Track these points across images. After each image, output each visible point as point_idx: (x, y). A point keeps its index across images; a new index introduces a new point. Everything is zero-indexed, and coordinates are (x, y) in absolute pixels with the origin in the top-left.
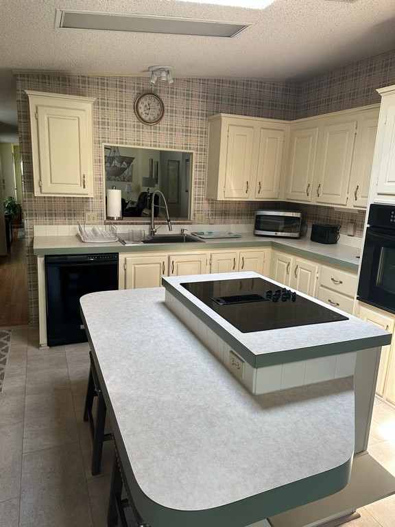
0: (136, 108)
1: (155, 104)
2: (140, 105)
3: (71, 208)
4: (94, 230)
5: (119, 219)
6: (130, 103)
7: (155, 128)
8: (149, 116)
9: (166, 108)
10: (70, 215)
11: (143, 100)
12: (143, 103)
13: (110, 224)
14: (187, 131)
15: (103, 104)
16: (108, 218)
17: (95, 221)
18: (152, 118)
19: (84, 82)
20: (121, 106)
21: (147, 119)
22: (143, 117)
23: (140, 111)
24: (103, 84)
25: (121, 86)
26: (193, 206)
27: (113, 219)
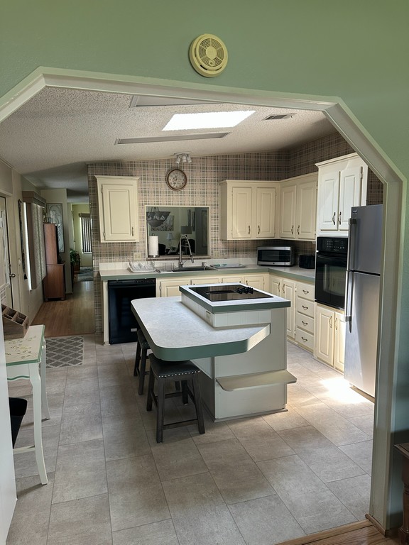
0: (167, 180)
1: (180, 176)
2: (170, 178)
3: (124, 250)
4: (139, 265)
5: (157, 256)
6: (163, 177)
7: (181, 193)
8: (176, 185)
9: (188, 178)
10: (123, 255)
11: (172, 174)
12: (172, 176)
13: (151, 260)
14: (204, 193)
15: (145, 179)
16: (149, 256)
17: (140, 259)
18: (178, 186)
19: (132, 165)
20: (157, 179)
21: (175, 187)
22: (172, 185)
23: (170, 182)
24: (144, 166)
25: (157, 166)
26: (211, 245)
27: (152, 256)
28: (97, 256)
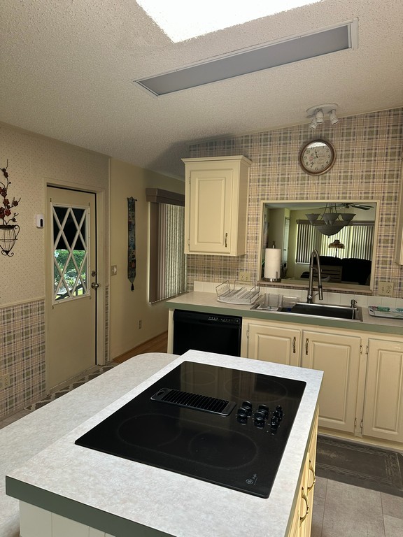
0: (301, 159)
3: (227, 267)
5: (275, 281)
6: (294, 154)
7: (324, 178)
8: (315, 166)
10: (225, 273)
12: (308, 152)
13: (265, 285)
15: (265, 160)
16: (263, 279)
18: (319, 167)
19: (247, 141)
20: (284, 159)
21: (313, 169)
22: (309, 167)
23: (305, 161)
24: (266, 140)
25: (285, 138)
28: (193, 271)
